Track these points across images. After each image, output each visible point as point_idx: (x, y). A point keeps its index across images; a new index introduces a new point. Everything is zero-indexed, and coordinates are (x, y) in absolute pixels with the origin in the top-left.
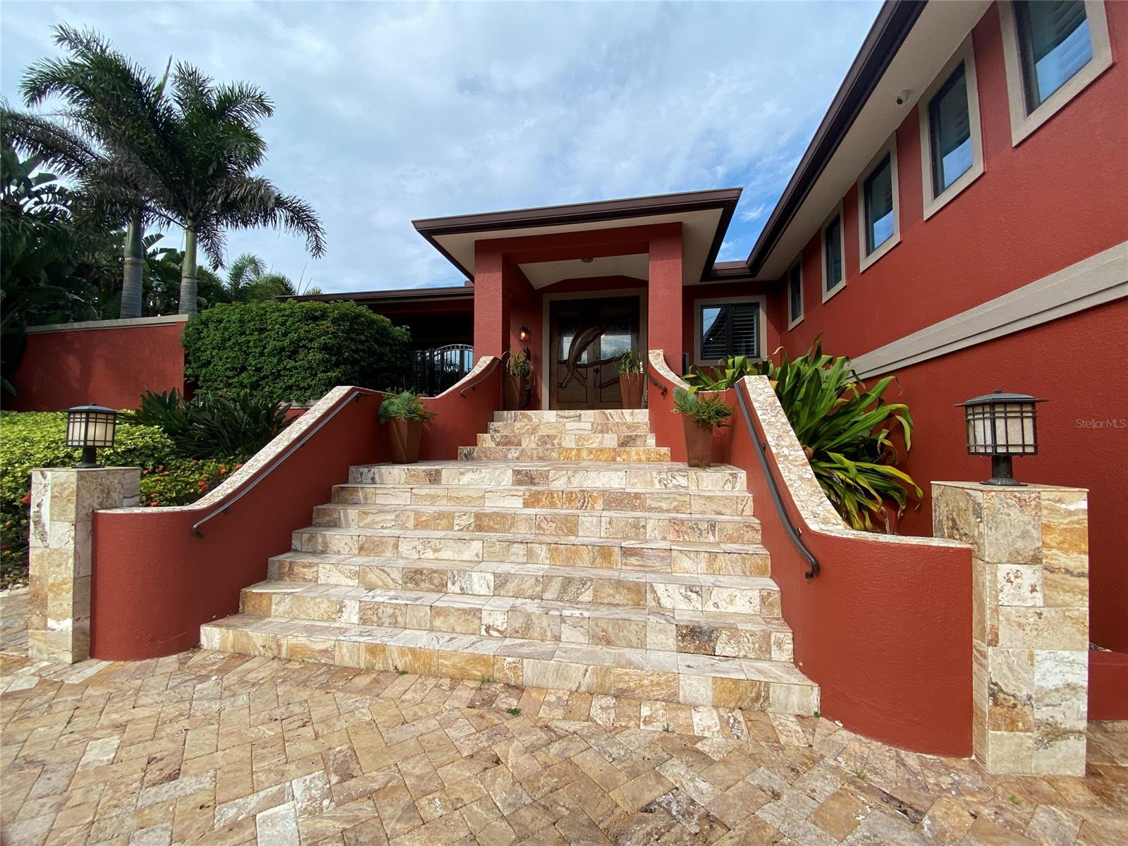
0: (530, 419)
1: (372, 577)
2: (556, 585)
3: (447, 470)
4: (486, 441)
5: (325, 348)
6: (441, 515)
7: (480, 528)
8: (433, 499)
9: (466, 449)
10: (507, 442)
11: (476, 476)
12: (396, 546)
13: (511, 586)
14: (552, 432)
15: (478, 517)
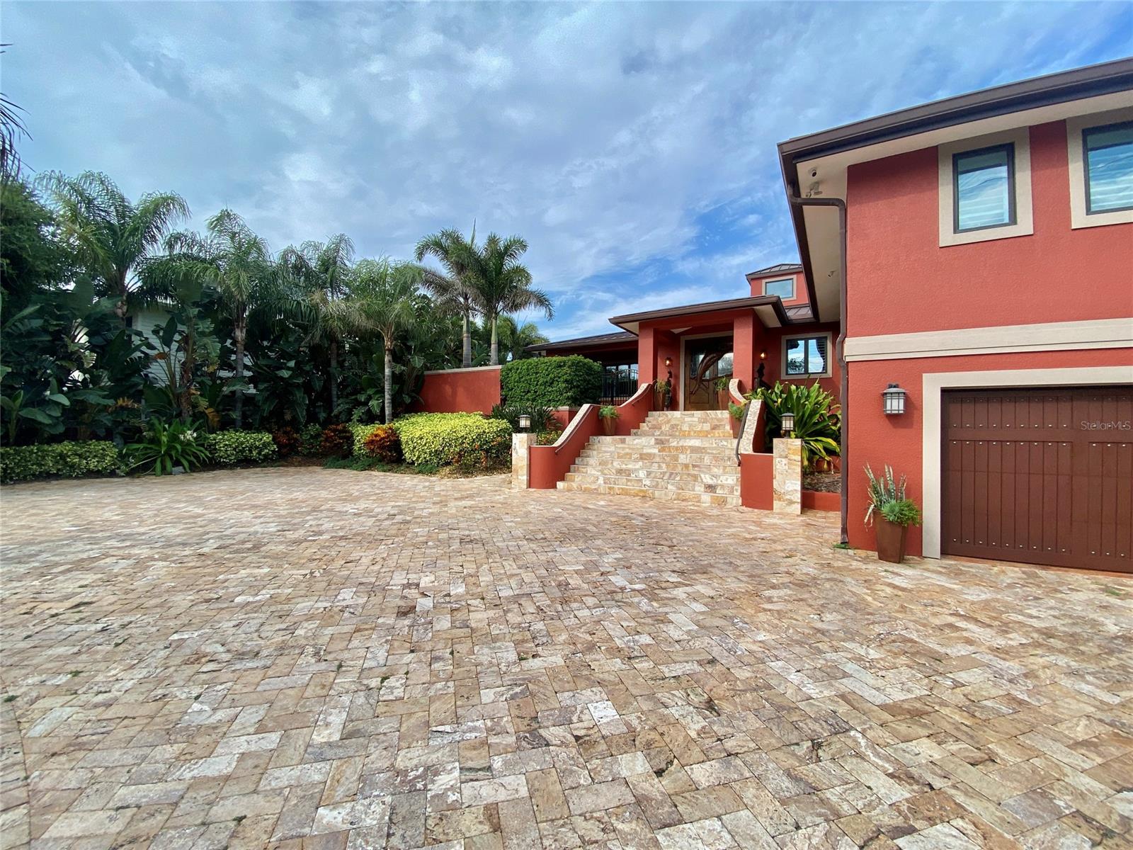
0: (667, 416)
1: (606, 472)
2: (668, 475)
3: (628, 438)
4: (644, 426)
5: (566, 381)
6: (627, 454)
7: (641, 458)
8: (624, 448)
9: (635, 431)
10: (655, 427)
11: (640, 441)
12: (612, 463)
13: (653, 475)
14: (677, 423)
15: (641, 454)
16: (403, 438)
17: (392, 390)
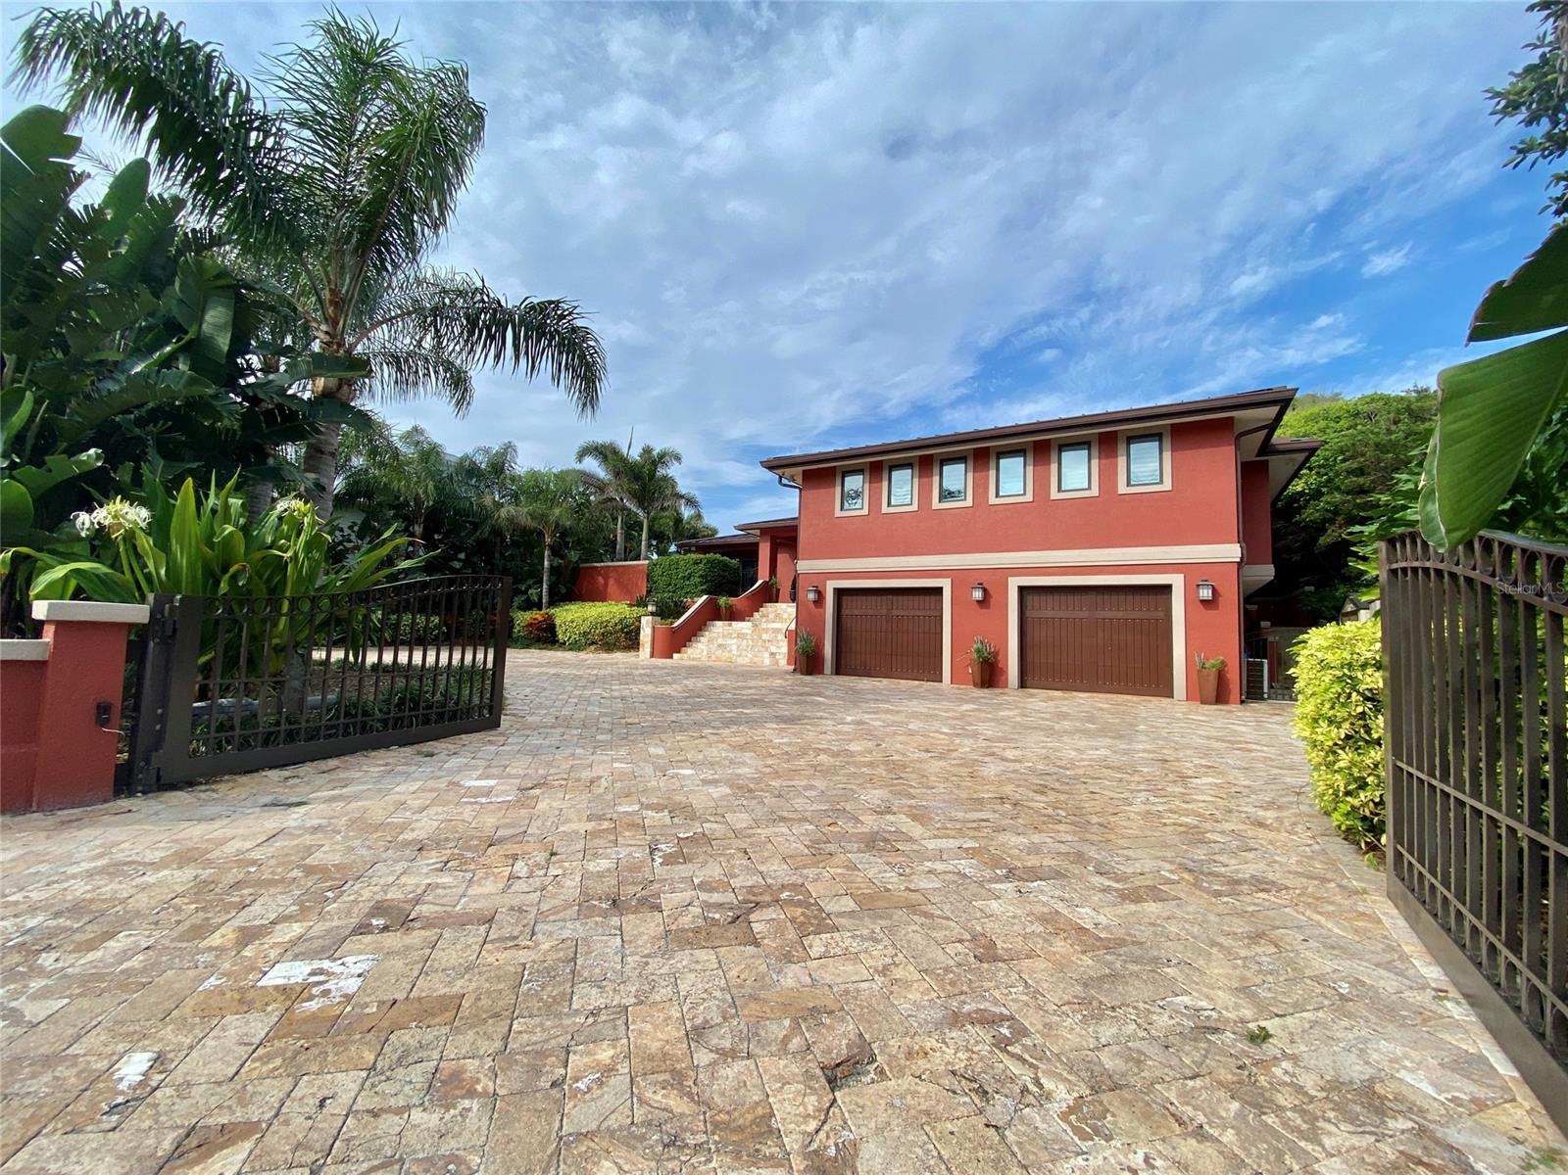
1: (710, 646)
2: (751, 647)
4: (757, 615)
7: (738, 637)
13: (741, 647)
15: (739, 634)
16: (558, 622)
17: (549, 580)
